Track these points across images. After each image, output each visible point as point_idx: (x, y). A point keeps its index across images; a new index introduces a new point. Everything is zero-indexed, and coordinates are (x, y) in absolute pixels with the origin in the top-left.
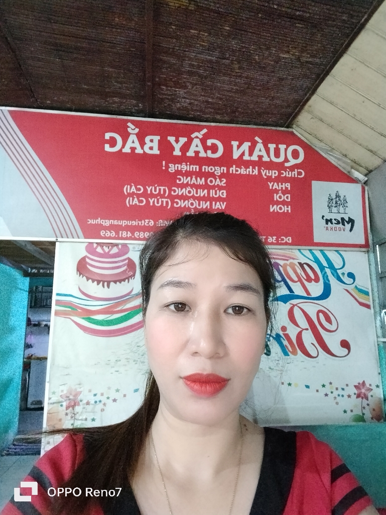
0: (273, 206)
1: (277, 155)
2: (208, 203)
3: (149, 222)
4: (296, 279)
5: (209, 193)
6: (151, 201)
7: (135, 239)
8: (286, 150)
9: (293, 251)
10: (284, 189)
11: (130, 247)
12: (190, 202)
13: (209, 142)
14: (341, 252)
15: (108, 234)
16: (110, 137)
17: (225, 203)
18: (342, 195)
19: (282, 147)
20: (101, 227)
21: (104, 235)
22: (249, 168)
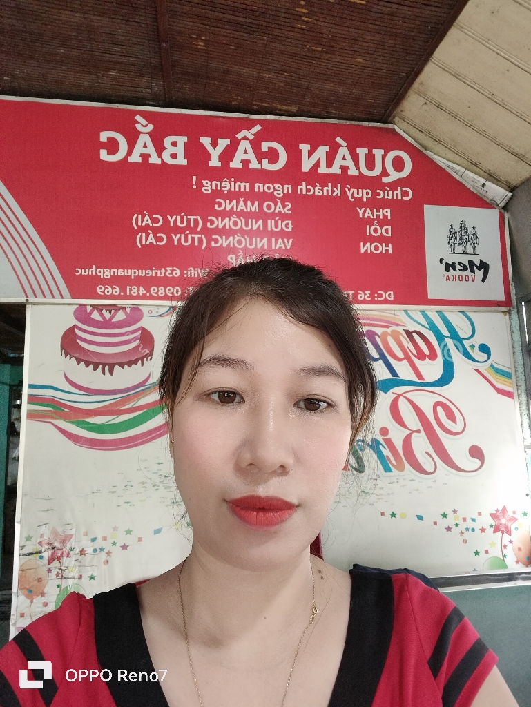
0: (364, 246)
1: (370, 164)
2: (265, 240)
3: (172, 271)
4: (401, 355)
5: (265, 224)
6: (176, 239)
7: (152, 298)
8: (384, 157)
9: (396, 313)
10: (381, 217)
11: (145, 310)
12: (237, 238)
13: (265, 146)
14: (470, 314)
15: (109, 291)
16: (109, 139)
17: (291, 240)
18: (469, 225)
19: (378, 153)
20: (97, 280)
21: (103, 292)
22: (327, 186)
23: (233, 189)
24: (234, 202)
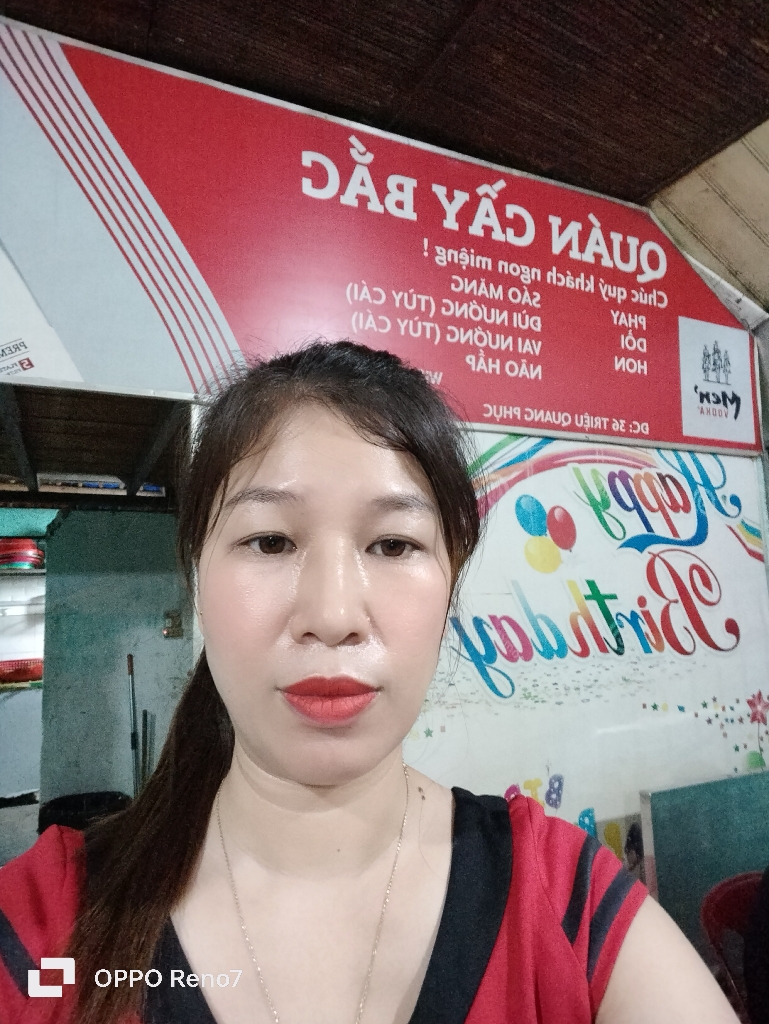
0: (619, 360)
1: (625, 258)
2: (510, 340)
4: (655, 505)
5: (510, 319)
6: (403, 326)
8: (639, 248)
9: (649, 451)
10: (636, 326)
12: (477, 333)
13: (511, 210)
14: (720, 457)
16: (315, 163)
17: (540, 343)
18: (722, 349)
19: (633, 242)
22: (579, 276)
23: (472, 265)
24: (474, 283)
